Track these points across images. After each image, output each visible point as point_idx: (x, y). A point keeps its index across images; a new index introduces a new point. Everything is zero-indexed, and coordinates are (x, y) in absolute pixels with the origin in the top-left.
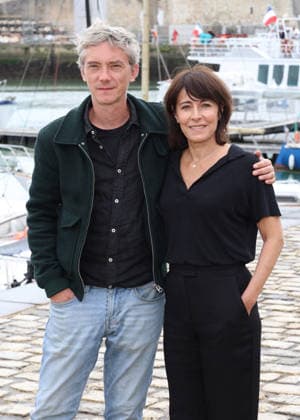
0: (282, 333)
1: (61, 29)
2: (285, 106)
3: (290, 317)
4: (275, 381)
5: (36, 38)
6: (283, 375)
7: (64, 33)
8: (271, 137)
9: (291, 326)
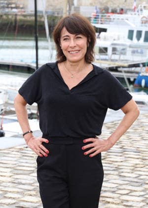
0: (133, 170)
1: (21, 6)
2: (142, 53)
3: (137, 161)
4: (127, 194)
5: (7, 10)
6: (132, 191)
7: (22, 8)
8: (133, 69)
9: (138, 166)
